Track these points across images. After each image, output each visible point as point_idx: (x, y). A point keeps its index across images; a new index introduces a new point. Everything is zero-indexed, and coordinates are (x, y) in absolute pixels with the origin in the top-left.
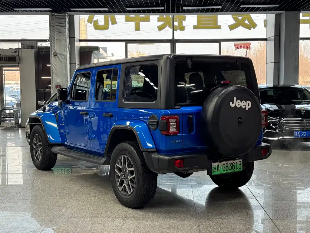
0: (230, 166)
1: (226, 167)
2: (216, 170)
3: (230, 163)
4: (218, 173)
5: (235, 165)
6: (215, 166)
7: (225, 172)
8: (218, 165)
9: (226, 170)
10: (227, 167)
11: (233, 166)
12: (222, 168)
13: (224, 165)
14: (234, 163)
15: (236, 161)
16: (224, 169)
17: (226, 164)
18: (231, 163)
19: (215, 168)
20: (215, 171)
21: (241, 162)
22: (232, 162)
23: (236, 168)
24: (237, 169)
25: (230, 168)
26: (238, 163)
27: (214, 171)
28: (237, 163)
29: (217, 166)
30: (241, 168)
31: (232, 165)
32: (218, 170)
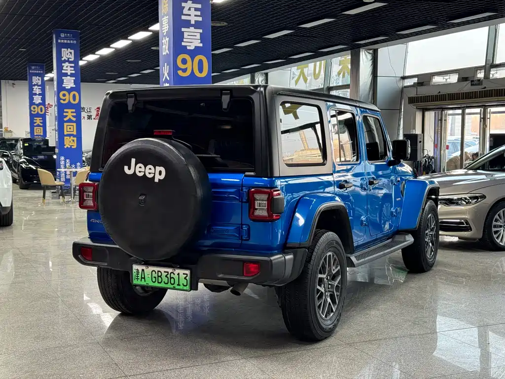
0: (166, 276)
1: (158, 276)
2: (140, 277)
3: (165, 272)
4: (143, 283)
5: (176, 277)
6: (137, 270)
7: (156, 284)
8: (143, 270)
9: (158, 282)
10: (160, 276)
11: (171, 278)
12: (150, 276)
13: (154, 272)
14: (172, 274)
15: (177, 271)
16: (154, 280)
17: (158, 271)
18: (168, 272)
19: (137, 274)
20: (137, 279)
21: (187, 274)
22: (170, 270)
23: (177, 282)
24: (179, 285)
25: (165, 280)
26: (182, 276)
27: (136, 277)
28: (178, 274)
29: (140, 271)
30: (188, 286)
31: (169, 276)
32: (142, 278)
